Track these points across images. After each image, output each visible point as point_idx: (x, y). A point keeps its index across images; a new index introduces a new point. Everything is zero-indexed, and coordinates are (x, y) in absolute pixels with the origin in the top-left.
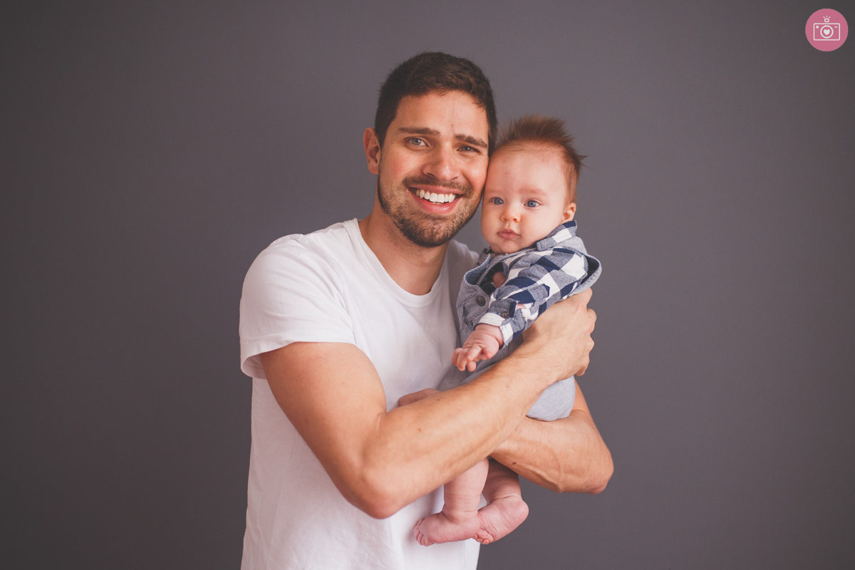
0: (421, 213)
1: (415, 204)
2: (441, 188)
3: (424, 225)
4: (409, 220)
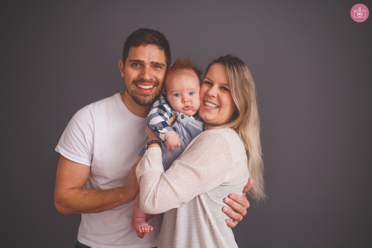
0: (139, 94)
1: (137, 90)
2: (146, 83)
3: (141, 98)
4: (135, 97)
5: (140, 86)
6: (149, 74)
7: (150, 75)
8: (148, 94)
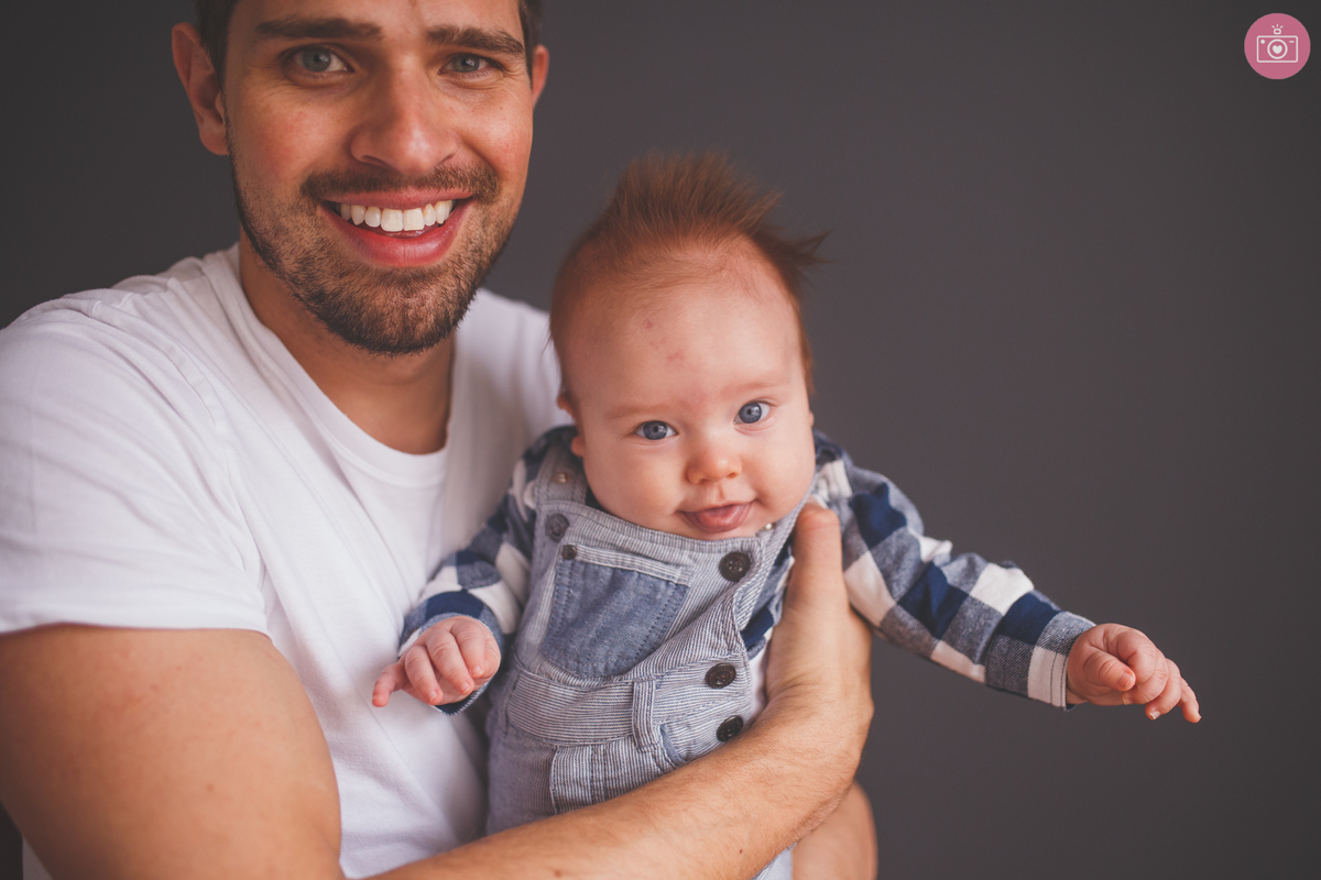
0: (367, 270)
1: (346, 246)
2: (412, 193)
3: (380, 300)
4: (336, 295)
5: (358, 214)
6: (426, 123)
7: (437, 133)
8: (427, 266)
